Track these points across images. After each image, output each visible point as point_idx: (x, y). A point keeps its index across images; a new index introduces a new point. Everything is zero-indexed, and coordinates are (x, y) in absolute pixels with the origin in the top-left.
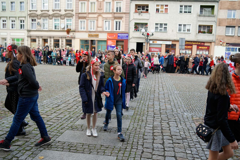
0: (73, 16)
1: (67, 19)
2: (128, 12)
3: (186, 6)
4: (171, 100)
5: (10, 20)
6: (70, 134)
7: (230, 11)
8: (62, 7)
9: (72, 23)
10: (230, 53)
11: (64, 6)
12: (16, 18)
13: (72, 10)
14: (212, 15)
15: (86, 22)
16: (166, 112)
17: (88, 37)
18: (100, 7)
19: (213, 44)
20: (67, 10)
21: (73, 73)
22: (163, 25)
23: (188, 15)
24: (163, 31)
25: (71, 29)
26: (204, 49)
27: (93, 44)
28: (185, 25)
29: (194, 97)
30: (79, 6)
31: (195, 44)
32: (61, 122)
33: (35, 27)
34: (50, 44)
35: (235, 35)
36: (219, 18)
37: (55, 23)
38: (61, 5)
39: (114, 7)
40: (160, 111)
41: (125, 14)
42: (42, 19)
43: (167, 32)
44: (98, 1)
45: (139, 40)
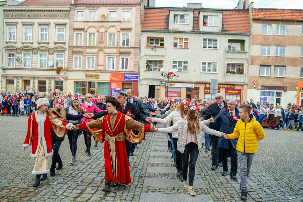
0: (65, 50)
1: (56, 54)
2: (138, 46)
3: (210, 40)
7: (264, 47)
8: (50, 39)
9: (64, 60)
10: (266, 98)
11: (54, 38)
14: (244, 52)
15: (83, 58)
17: (86, 78)
18: (101, 39)
19: (245, 87)
20: (57, 42)
22: (183, 63)
23: (213, 51)
24: (183, 71)
25: (62, 66)
26: (234, 93)
27: (91, 87)
28: (209, 64)
30: (73, 38)
31: (223, 88)
33: (13, 63)
34: (34, 86)
35: (271, 76)
36: (251, 55)
37: (41, 60)
38: (49, 36)
39: (119, 40)
41: (134, 49)
42: (23, 53)
43: (187, 72)
44: (98, 31)
45: (152, 81)
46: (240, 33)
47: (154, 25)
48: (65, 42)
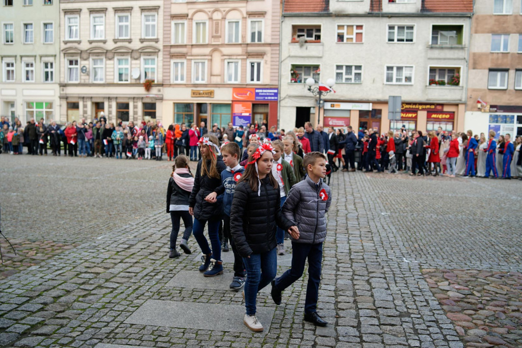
0: (158, 52)
1: (145, 59)
2: (277, 42)
3: (401, 28)
4: (374, 230)
5: (21, 62)
6: (155, 309)
7: (496, 37)
8: (134, 34)
9: (156, 68)
10: (499, 126)
11: (139, 32)
12: (35, 59)
13: (155, 39)
14: (460, 46)
15: (187, 64)
16: (363, 256)
17: (192, 97)
18: (216, 32)
19: (461, 107)
20: (145, 39)
21: (161, 176)
22: (353, 68)
23: (405, 46)
24: (353, 81)
25: (153, 79)
26: (442, 118)
27: (201, 112)
28: (399, 69)
29: (424, 222)
30: (170, 30)
31: (423, 109)
32: (135, 283)
33: (77, 76)
34: (110, 113)
35: (509, 89)
36: (473, 51)
37: (119, 69)
38: (132, 29)
39: (246, 32)
40: (350, 256)
41: (270, 46)
42: (91, 59)
43: (361, 84)
44: (211, 19)
45: (302, 101)
46: (453, 13)
47: (303, 4)
48: (158, 39)
